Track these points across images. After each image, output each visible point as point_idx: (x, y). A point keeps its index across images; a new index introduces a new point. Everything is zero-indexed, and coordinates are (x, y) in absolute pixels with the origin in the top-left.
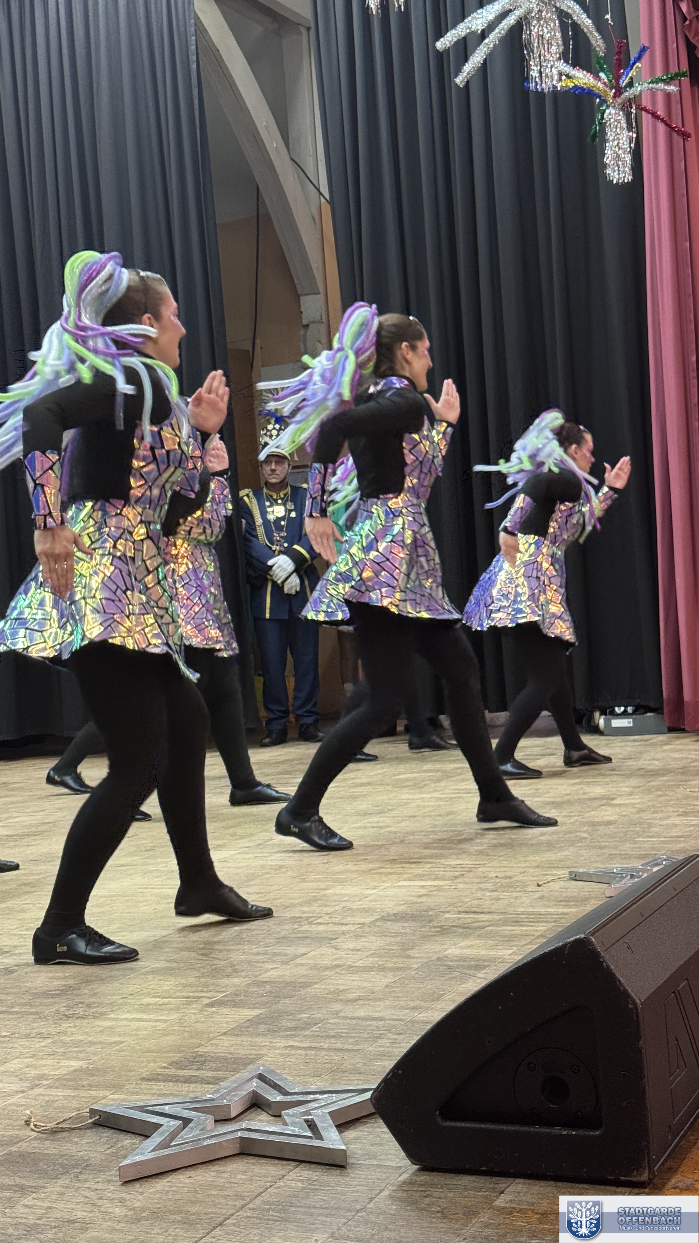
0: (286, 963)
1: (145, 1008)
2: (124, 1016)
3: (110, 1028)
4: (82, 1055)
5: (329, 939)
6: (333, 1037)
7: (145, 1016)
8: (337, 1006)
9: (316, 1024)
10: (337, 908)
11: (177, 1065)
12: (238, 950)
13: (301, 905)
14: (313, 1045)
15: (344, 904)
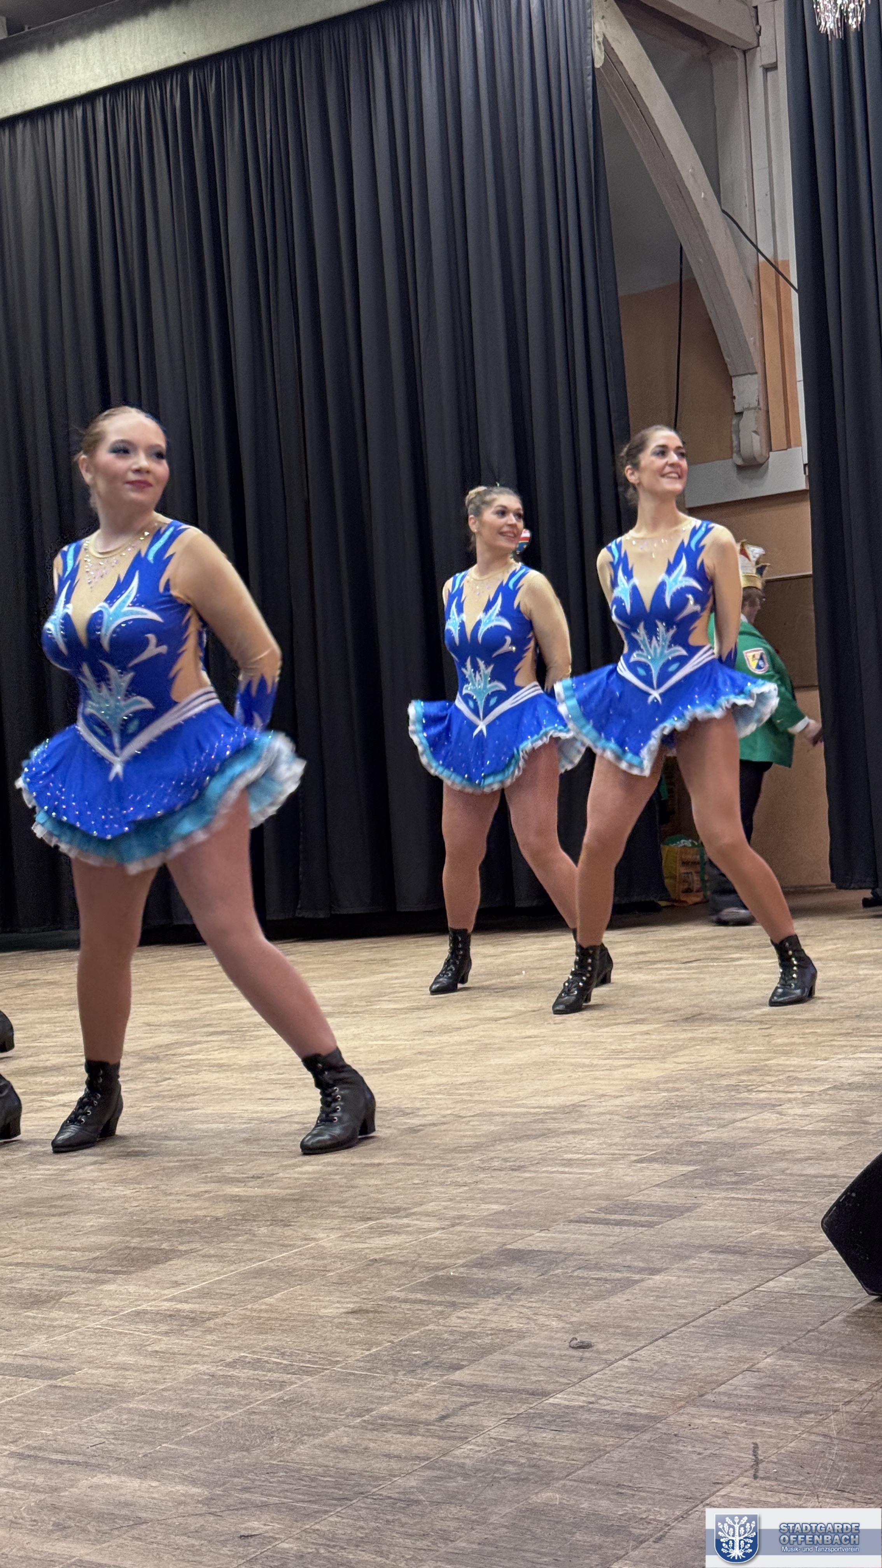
0: (724, 1126)
1: (569, 1163)
2: (544, 1169)
3: (530, 1178)
4: (503, 1200)
5: (772, 1106)
6: (779, 1190)
7: (567, 1170)
8: (782, 1165)
9: (759, 1180)
10: (781, 1077)
11: (606, 1210)
12: (667, 1114)
13: (739, 1074)
14: (757, 1197)
15: (788, 1074)
